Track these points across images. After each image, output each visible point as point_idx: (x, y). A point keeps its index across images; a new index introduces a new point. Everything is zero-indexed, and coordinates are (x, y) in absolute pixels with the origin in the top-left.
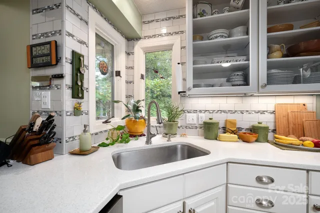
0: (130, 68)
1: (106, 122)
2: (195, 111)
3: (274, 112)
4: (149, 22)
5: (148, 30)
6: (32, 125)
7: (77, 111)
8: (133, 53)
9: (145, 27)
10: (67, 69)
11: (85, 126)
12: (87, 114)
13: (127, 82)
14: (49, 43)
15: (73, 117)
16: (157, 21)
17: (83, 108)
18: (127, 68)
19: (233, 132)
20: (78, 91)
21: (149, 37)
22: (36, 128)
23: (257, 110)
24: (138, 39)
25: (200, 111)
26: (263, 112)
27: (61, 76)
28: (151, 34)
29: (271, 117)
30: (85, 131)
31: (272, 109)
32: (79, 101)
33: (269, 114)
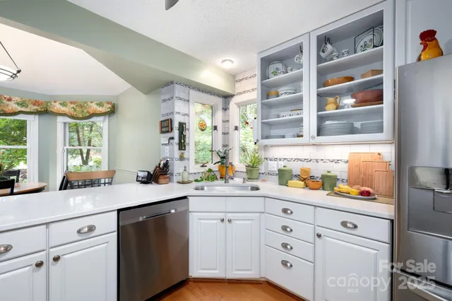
0: (226, 121)
1: (203, 166)
2: (276, 159)
3: (347, 162)
4: (241, 80)
5: (240, 87)
6: (160, 164)
7: (182, 158)
8: (228, 108)
9: (238, 85)
10: (176, 133)
11: (185, 167)
12: (188, 160)
13: (224, 134)
14: (168, 120)
15: (179, 162)
16: (246, 78)
17: (185, 156)
18: (224, 121)
19: (304, 180)
20: (182, 146)
21: (240, 93)
22: (161, 166)
23: (332, 159)
24: (232, 96)
25: (280, 160)
26: (337, 161)
27: (173, 138)
28: (242, 91)
29: (345, 167)
30: (185, 170)
31: (346, 158)
32: (183, 151)
33: (343, 163)
